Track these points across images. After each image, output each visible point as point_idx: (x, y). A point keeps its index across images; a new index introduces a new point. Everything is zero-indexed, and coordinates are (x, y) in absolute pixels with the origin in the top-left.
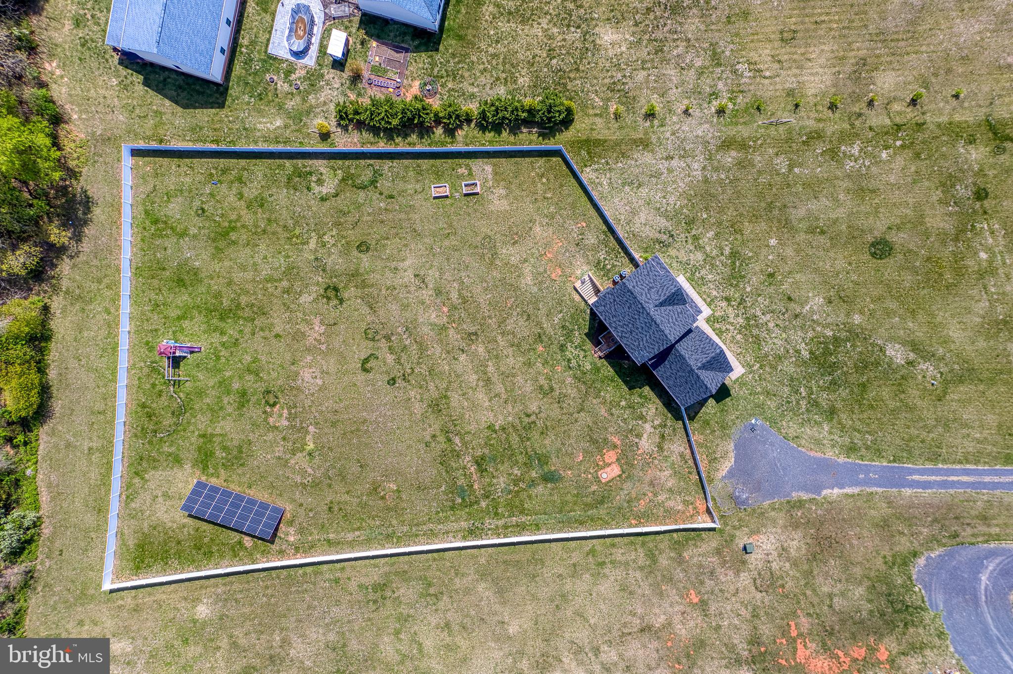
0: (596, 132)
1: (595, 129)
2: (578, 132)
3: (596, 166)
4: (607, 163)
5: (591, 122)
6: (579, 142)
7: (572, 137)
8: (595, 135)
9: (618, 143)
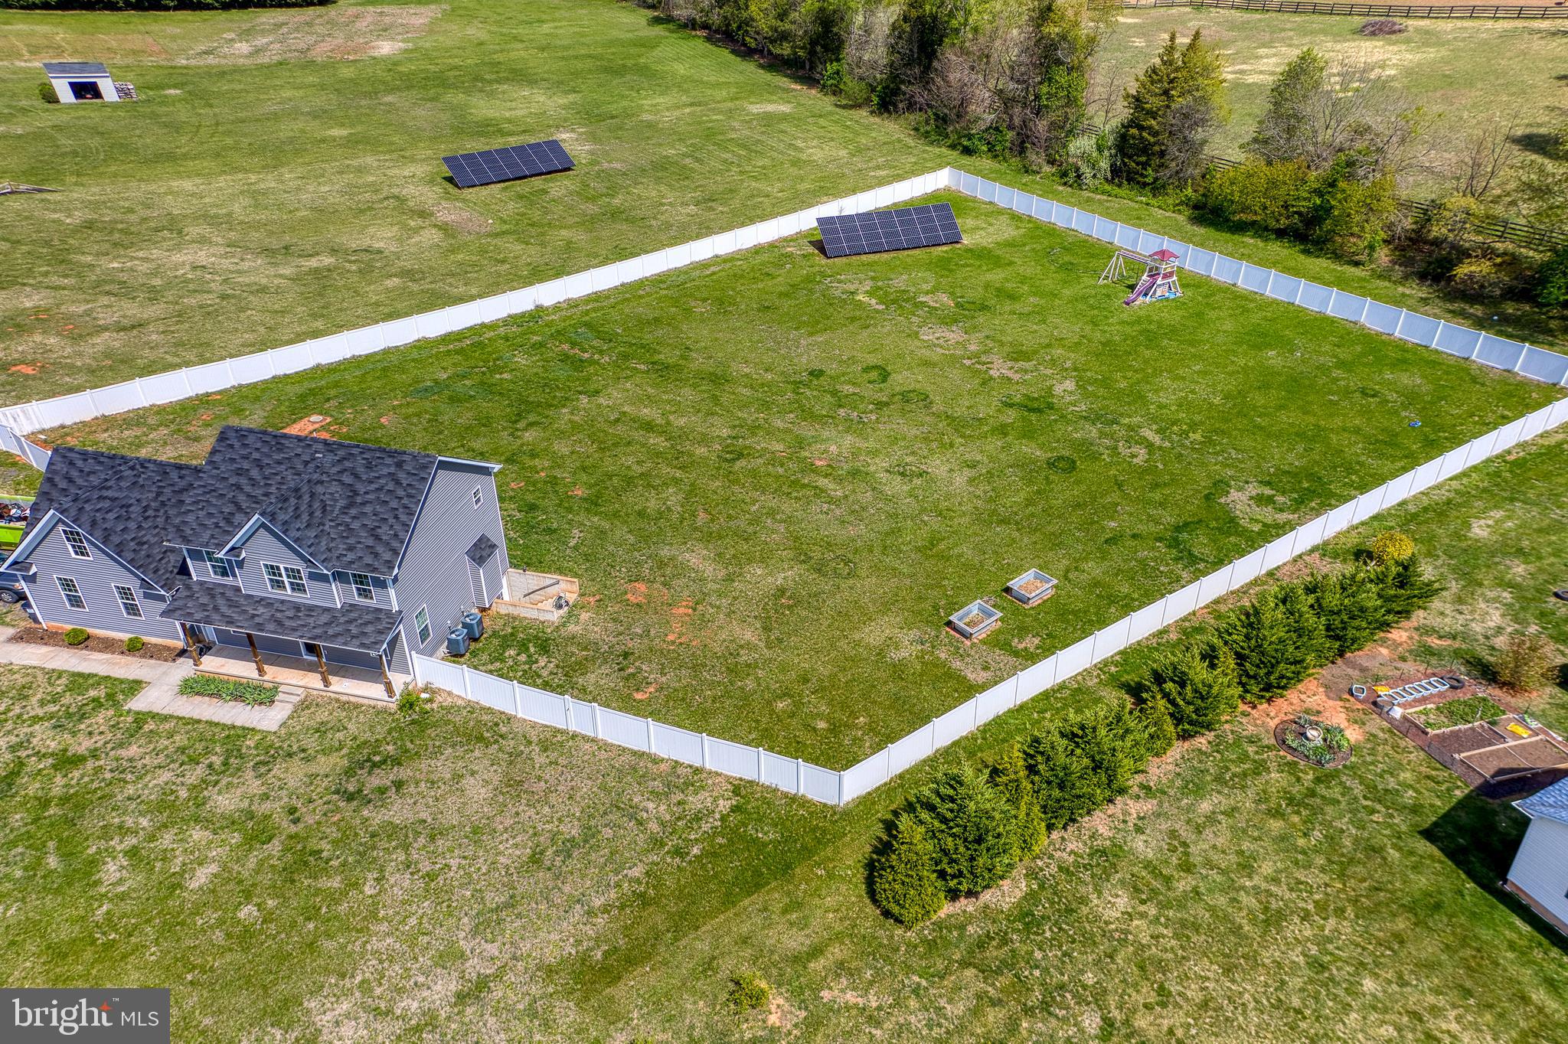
0: (777, 907)
1: (785, 911)
2: (830, 876)
3: (705, 827)
4: (678, 852)
5: (815, 923)
6: (807, 852)
7: (836, 851)
8: (775, 897)
9: (684, 922)
